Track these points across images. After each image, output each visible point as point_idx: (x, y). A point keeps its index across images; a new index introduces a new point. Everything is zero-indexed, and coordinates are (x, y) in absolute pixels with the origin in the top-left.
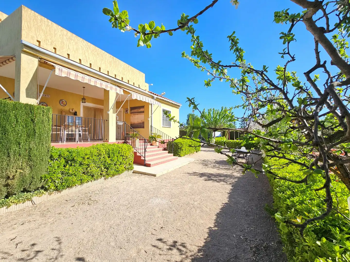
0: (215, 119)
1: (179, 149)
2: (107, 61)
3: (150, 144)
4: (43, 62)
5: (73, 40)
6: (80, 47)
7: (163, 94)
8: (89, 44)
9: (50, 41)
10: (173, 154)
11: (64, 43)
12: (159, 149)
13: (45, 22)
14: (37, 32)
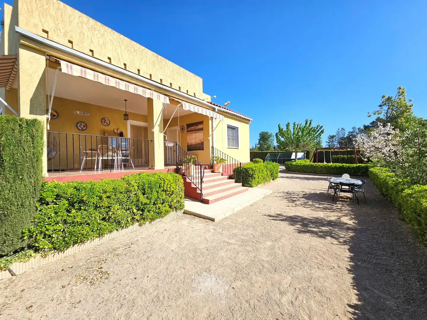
0: (296, 135)
1: (250, 176)
2: (148, 60)
3: (211, 170)
4: (54, 61)
5: (97, 31)
6: (109, 41)
7: (226, 103)
8: (122, 36)
9: (63, 31)
10: (241, 184)
11: (84, 34)
12: (223, 177)
13: (54, 3)
14: (42, 17)
